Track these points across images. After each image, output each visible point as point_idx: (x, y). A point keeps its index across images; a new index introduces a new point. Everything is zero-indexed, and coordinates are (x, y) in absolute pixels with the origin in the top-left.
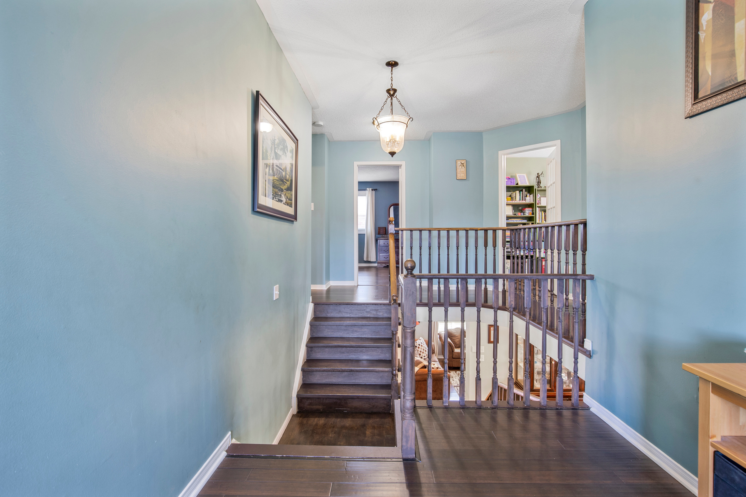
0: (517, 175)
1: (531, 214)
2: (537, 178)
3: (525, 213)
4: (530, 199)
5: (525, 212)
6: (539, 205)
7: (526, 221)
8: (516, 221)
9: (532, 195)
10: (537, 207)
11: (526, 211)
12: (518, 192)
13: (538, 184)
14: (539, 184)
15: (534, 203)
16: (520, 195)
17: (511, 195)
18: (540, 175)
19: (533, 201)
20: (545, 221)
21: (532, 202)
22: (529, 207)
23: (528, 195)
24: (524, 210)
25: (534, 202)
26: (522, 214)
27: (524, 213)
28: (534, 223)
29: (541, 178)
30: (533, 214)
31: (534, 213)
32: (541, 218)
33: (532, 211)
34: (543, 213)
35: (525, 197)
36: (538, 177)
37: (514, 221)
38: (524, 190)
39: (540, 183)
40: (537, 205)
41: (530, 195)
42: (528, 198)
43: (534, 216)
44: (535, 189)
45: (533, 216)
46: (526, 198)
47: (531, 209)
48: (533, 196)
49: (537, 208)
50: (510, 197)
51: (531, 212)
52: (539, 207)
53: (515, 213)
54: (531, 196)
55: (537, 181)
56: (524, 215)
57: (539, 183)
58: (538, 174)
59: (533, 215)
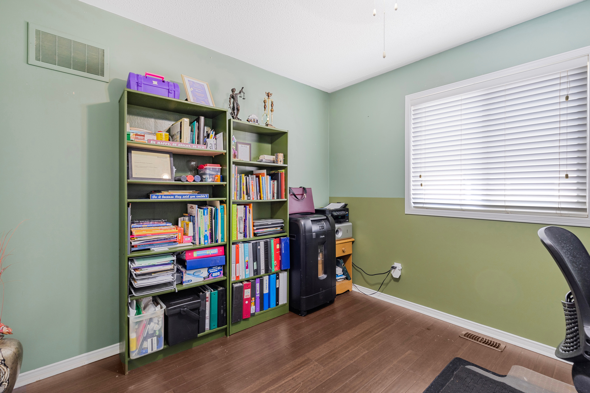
0: (186, 79)
1: (219, 180)
2: (232, 100)
3: (204, 177)
4: (216, 144)
5: (205, 174)
6: (236, 160)
7: (207, 195)
8: (182, 196)
9: (220, 136)
10: (234, 163)
11: (208, 172)
12: (186, 121)
13: (234, 113)
14: (236, 114)
15: (226, 153)
16: (192, 131)
17: (170, 129)
18: (236, 94)
19: (225, 148)
20: (247, 194)
21: (220, 150)
22: (213, 163)
23: (212, 134)
24: (202, 168)
25: (225, 151)
26: (198, 177)
27: (201, 176)
28: (226, 201)
29: (240, 100)
30: (223, 179)
31: (226, 176)
32: (239, 189)
33: (222, 171)
34: (244, 178)
35: (204, 137)
36: (233, 97)
37: (176, 197)
38: (202, 119)
39: (238, 110)
40: (233, 160)
41: (215, 134)
42: (211, 141)
43: (226, 185)
44: (230, 121)
45: (222, 185)
46: (207, 140)
47: (218, 167)
48: (224, 136)
49: (233, 166)
50: (167, 132)
51: (219, 174)
52: (236, 164)
53: (179, 175)
54: (218, 136)
55: (232, 106)
56: (202, 181)
57: (235, 109)
58: (233, 90)
59: (225, 183)
